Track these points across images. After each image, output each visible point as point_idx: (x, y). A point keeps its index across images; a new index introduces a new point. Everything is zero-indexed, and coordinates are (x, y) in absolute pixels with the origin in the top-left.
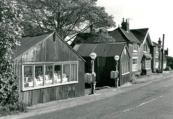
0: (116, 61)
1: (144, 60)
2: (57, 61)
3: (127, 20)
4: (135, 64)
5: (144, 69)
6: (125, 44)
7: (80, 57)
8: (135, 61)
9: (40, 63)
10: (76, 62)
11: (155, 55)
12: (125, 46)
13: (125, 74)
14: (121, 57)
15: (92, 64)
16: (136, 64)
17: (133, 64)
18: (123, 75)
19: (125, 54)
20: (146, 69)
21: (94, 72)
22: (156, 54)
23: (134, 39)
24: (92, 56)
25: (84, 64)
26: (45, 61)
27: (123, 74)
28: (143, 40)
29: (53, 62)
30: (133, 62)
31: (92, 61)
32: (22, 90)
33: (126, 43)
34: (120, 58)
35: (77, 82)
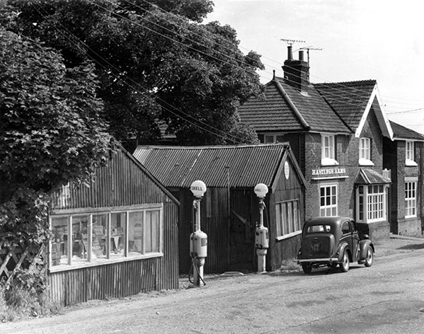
0: (258, 199)
1: (361, 192)
2: (116, 204)
3: (301, 54)
4: (328, 204)
5: (360, 221)
6: (285, 147)
7: (166, 194)
8: (328, 194)
9: (83, 210)
10: (158, 205)
11: (403, 173)
12: (285, 155)
13: (286, 236)
14: (273, 188)
15: (195, 209)
16: (331, 206)
17: (323, 204)
18: (279, 238)
19: (287, 177)
20: (369, 222)
21: (202, 230)
22: (406, 168)
23: (325, 120)
24: (195, 188)
25: (175, 209)
26: (92, 206)
27: (282, 235)
28: (358, 122)
29: (109, 208)
30: (323, 199)
31: (195, 202)
32: (49, 271)
33: (287, 143)
34: (270, 190)
35: (161, 254)
